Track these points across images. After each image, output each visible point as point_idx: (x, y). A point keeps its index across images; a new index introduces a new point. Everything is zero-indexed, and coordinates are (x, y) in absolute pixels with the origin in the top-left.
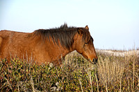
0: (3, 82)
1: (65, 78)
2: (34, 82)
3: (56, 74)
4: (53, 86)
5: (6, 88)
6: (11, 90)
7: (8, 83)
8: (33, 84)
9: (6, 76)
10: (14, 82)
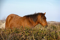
0: (21, 36)
1: (48, 35)
2: (34, 36)
3: (44, 33)
4: (42, 38)
5: (22, 39)
6: (24, 39)
7: (23, 36)
8: (34, 37)
9: (22, 34)
10: (26, 36)
